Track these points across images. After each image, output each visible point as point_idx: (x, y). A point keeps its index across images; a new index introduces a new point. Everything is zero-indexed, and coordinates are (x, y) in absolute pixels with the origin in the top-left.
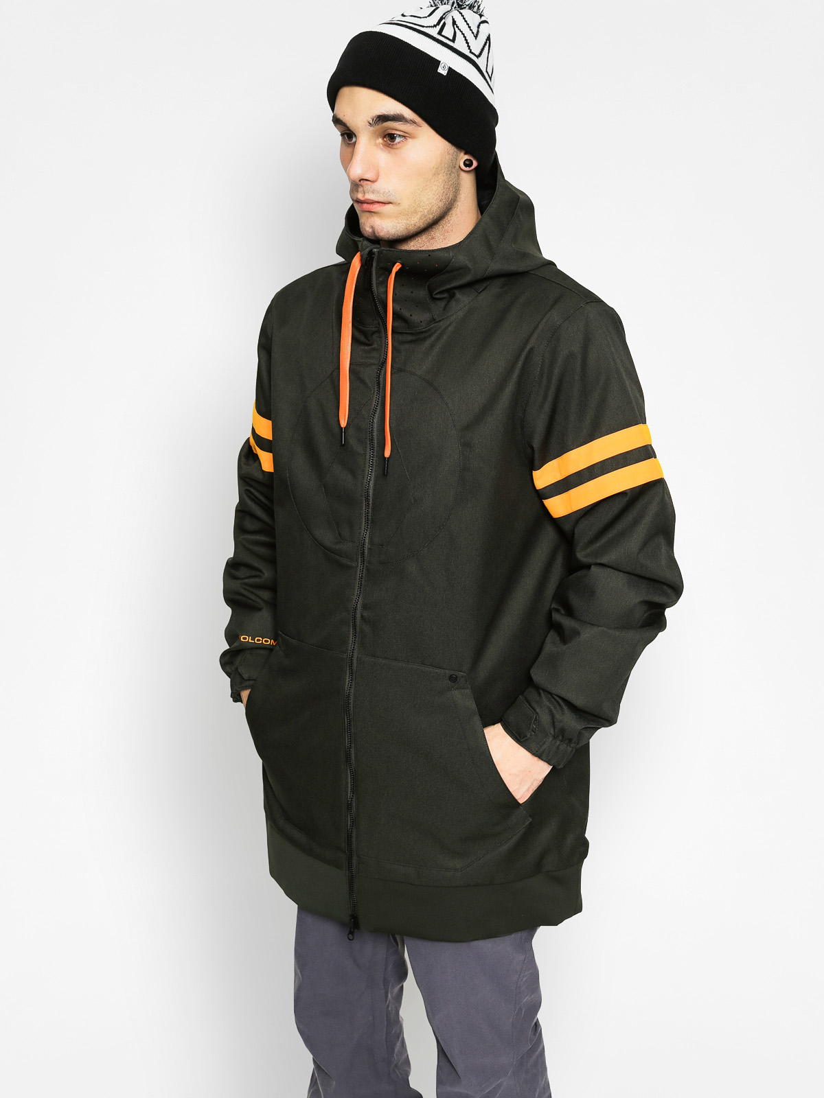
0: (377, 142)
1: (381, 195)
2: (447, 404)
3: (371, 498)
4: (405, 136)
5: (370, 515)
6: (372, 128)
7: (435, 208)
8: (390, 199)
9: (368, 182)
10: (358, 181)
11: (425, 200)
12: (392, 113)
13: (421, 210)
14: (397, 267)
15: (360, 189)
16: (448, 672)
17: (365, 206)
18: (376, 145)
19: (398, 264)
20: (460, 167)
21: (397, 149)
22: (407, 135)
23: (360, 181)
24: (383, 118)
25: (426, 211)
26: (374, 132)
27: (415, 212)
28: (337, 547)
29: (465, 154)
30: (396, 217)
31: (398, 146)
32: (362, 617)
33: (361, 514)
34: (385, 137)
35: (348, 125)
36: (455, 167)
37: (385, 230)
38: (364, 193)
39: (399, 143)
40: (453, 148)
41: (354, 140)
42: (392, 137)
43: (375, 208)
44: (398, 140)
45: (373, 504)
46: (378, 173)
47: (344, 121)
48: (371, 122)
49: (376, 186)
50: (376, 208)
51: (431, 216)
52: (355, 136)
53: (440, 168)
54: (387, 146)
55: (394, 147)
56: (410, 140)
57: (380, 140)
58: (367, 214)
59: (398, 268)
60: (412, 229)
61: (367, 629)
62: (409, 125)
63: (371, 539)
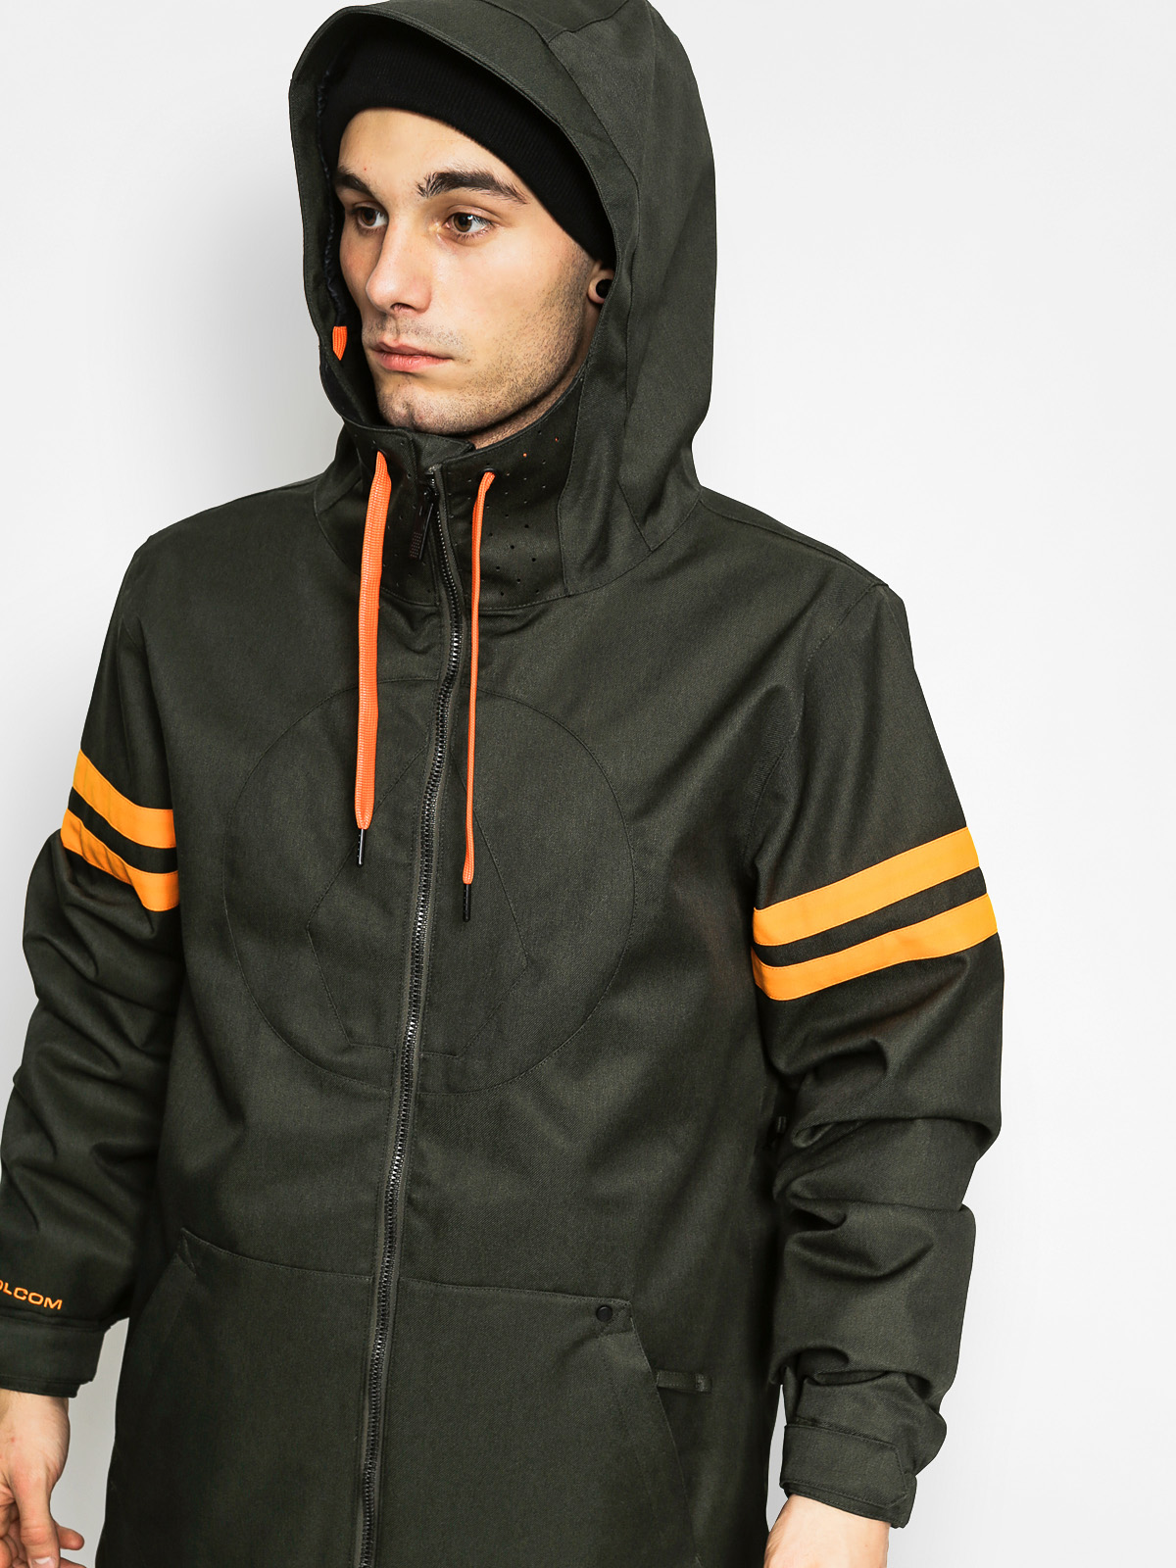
0: (431, 229)
1: (434, 340)
2: (601, 768)
3: (425, 956)
4: (491, 221)
5: (423, 990)
6: (424, 200)
7: (539, 375)
8: (451, 349)
9: (409, 311)
10: (388, 307)
11: (520, 357)
12: (470, 170)
13: (512, 377)
14: (488, 479)
15: (390, 324)
16: (593, 1301)
17: (397, 361)
18: (427, 235)
19: (487, 475)
20: (587, 295)
21: (473, 245)
22: (495, 218)
23: (392, 307)
24: (449, 180)
25: (520, 380)
26: (426, 209)
27: (499, 380)
28: (346, 1059)
29: (602, 268)
30: (460, 388)
31: (477, 239)
32: (410, 1201)
33: (401, 987)
34: (447, 220)
35: (372, 188)
36: (581, 294)
37: (436, 413)
38: (398, 332)
39: (478, 233)
40: (584, 253)
41: (379, 222)
42: (462, 221)
43: (417, 366)
44: (475, 227)
45: (433, 966)
46: (430, 294)
47: (363, 180)
48: (424, 186)
49: (425, 320)
50: (421, 365)
51: (530, 391)
52: (386, 214)
53: (555, 294)
54: (454, 239)
55: (468, 241)
56: (500, 230)
57: (437, 226)
58: (399, 378)
59: (490, 481)
60: (491, 414)
61: (419, 1224)
62: (502, 197)
63: (424, 1037)
